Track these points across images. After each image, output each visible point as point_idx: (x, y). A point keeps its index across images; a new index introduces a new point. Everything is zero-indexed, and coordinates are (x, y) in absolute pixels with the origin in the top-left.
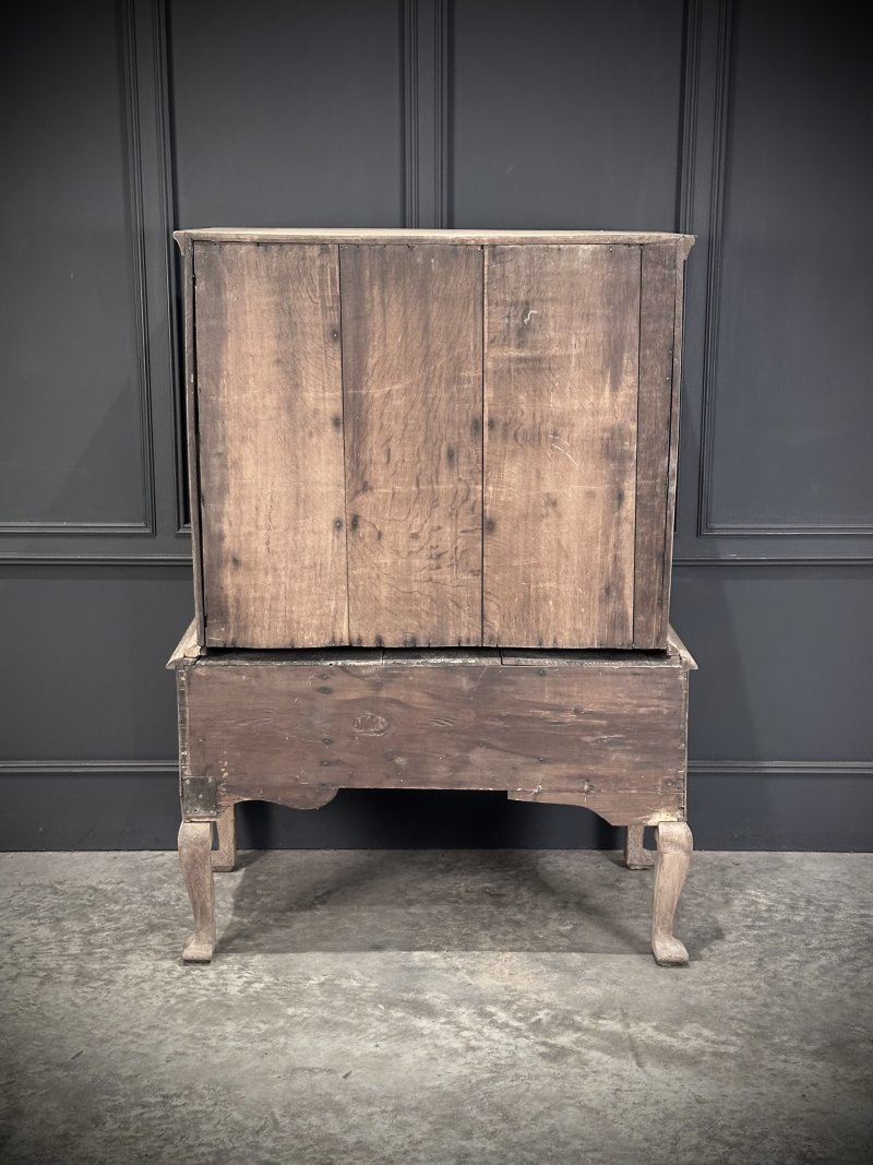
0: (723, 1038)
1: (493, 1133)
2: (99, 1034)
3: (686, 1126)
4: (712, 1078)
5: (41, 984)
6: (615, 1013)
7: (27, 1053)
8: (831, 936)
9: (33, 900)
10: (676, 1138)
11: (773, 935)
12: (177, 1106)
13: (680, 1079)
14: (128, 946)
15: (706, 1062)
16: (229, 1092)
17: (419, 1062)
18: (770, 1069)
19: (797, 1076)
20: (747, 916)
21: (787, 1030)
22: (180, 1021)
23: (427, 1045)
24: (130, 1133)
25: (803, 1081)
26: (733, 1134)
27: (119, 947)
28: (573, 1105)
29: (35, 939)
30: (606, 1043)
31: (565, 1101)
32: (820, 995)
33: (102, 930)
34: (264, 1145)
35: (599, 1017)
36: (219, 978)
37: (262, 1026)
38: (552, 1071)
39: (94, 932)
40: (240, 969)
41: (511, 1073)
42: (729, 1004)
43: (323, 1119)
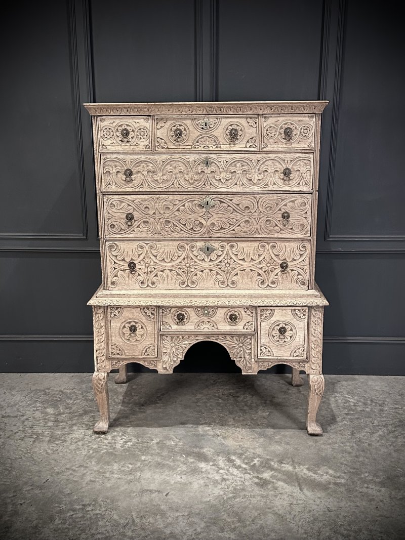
0: (338, 475)
1: (234, 529)
2: (57, 469)
3: (324, 525)
4: (335, 497)
5: (34, 442)
6: (289, 461)
7: (24, 480)
8: (383, 419)
9: (35, 398)
10: (319, 532)
11: (358, 418)
12: (89, 511)
13: (320, 498)
14: (74, 422)
15: (331, 488)
16: (113, 503)
17: (200, 487)
18: (361, 492)
19: (373, 496)
20: (345, 408)
21: (367, 470)
22: (93, 463)
23: (204, 477)
24: (66, 526)
25: (376, 499)
26: (345, 530)
27: (70, 422)
28: (271, 513)
29: (34, 418)
30: (285, 477)
31: (267, 510)
32: (380, 451)
33: (63, 413)
34: (127, 534)
35: (282, 463)
36: (112, 439)
37: (130, 466)
38: (261, 493)
39: (60, 414)
40: (122, 435)
41: (242, 494)
42: (340, 456)
43: (156, 520)
